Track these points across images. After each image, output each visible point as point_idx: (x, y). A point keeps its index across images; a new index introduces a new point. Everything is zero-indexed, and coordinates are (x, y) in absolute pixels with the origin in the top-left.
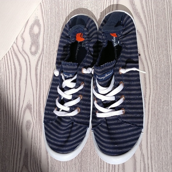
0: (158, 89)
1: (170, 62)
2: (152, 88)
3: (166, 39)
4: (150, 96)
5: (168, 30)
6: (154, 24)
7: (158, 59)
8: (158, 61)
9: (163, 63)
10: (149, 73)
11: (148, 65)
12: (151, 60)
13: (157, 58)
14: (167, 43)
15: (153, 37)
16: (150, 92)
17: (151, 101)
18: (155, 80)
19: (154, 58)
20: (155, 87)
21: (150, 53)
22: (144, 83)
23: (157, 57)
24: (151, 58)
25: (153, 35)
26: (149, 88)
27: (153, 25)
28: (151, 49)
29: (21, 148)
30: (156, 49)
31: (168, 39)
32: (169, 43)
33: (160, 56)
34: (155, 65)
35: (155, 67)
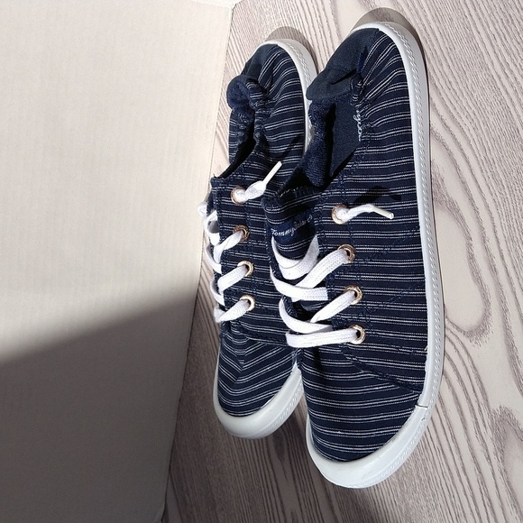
0: (508, 196)
1: (506, 97)
2: (492, 201)
3: (471, 38)
4: (495, 232)
5: (465, 10)
6: (430, 17)
7: (473, 108)
8: (477, 114)
9: (489, 109)
10: (468, 162)
11: (456, 139)
12: (459, 120)
13: (471, 104)
14: (477, 48)
15: (439, 53)
16: (492, 219)
17: (503, 246)
18: (489, 174)
19: (463, 109)
20: (497, 194)
21: (448, 103)
22: (467, 200)
23: (469, 101)
24: (456, 117)
25: (436, 47)
26: (483, 206)
27: (427, 20)
28: (447, 91)
29: (283, 512)
30: (458, 80)
31: (475, 32)
32: (483, 42)
33: (475, 95)
34: (472, 132)
35: (475, 137)
